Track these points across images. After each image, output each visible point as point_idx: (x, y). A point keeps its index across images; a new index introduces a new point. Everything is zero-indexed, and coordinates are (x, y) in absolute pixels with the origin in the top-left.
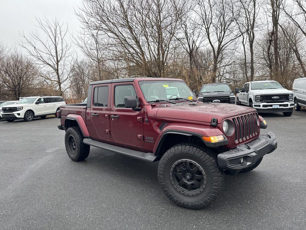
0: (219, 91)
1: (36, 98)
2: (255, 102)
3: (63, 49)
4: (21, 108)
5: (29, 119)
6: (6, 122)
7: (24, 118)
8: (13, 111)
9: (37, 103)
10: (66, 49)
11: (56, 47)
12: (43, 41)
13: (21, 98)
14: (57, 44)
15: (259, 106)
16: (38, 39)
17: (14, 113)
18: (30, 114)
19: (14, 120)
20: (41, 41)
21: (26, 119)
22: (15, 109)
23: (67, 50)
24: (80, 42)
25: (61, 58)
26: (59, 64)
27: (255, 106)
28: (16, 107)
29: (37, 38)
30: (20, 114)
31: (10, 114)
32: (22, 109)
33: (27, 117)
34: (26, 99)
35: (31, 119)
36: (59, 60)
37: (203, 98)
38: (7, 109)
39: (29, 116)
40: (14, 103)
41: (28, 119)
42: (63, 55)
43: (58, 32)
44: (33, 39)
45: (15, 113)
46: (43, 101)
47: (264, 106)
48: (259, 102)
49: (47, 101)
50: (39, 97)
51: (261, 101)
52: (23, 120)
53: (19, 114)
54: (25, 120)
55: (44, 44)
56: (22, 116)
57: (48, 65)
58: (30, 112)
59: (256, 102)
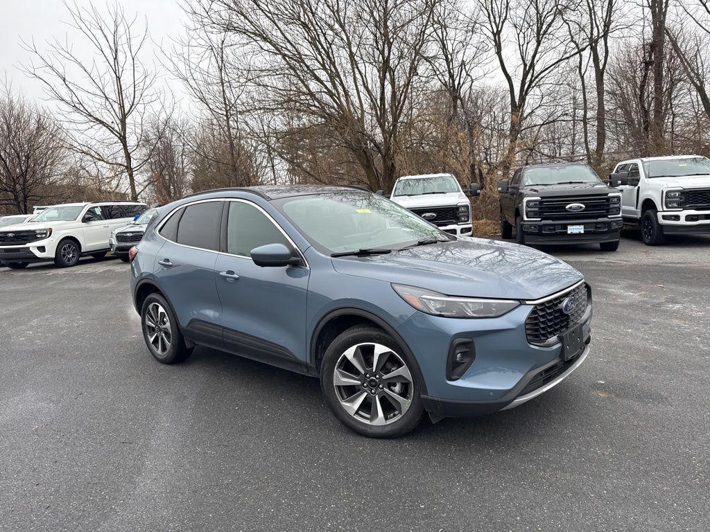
0: (571, 183)
1: (83, 207)
2: (665, 209)
3: (136, 83)
4: (48, 233)
5: (69, 260)
6: (7, 268)
7: (54, 259)
8: (25, 240)
9: (85, 220)
10: (142, 84)
11: (118, 78)
12: (83, 64)
13: (38, 209)
14: (121, 69)
15: (677, 218)
16: (72, 58)
17: (28, 245)
18: (70, 247)
19: (28, 263)
20: (79, 64)
21: (62, 260)
22: (31, 236)
23: (145, 87)
24: (181, 66)
25: (131, 107)
26: (127, 121)
27: (664, 217)
28: (34, 231)
29: (67, 55)
30: (44, 247)
31: (18, 250)
32: (50, 236)
33: (64, 256)
34: (55, 209)
35: (74, 260)
36: (126, 112)
37: (539, 198)
38: (10, 235)
39: (69, 254)
40: (22, 221)
41: (66, 260)
42: (136, 100)
43: (122, 40)
44: (60, 57)
45: (32, 246)
46: (100, 213)
47: (688, 218)
48: (676, 208)
49: (108, 214)
50: (90, 205)
51: (682, 205)
52: (53, 262)
53: (42, 249)
54: (58, 262)
55: (87, 69)
56: (50, 253)
57: (101, 125)
58: (70, 242)
59: (667, 207)
